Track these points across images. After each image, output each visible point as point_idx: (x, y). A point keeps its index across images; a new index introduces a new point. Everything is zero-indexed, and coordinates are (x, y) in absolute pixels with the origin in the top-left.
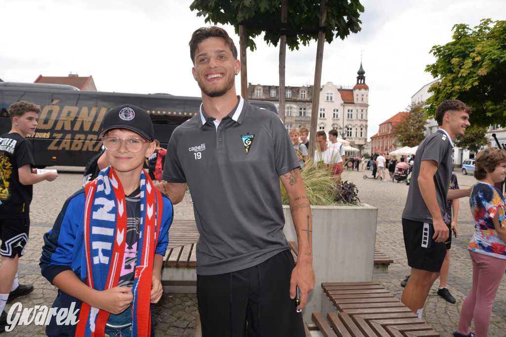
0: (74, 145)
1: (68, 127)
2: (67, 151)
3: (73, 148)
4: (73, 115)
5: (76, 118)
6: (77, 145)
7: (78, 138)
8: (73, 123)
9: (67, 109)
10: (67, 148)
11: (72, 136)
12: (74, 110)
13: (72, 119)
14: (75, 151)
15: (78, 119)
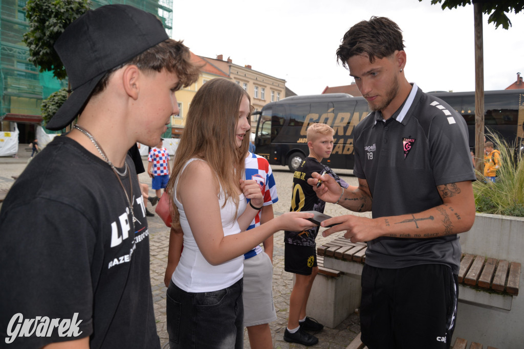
0: (346, 149)
1: (341, 133)
2: (340, 155)
3: (345, 152)
4: (346, 121)
5: (349, 123)
6: (348, 149)
7: (349, 143)
8: (345, 129)
9: (340, 115)
10: (340, 153)
11: (344, 141)
12: (346, 116)
13: (345, 125)
14: (346, 155)
15: (350, 125)
